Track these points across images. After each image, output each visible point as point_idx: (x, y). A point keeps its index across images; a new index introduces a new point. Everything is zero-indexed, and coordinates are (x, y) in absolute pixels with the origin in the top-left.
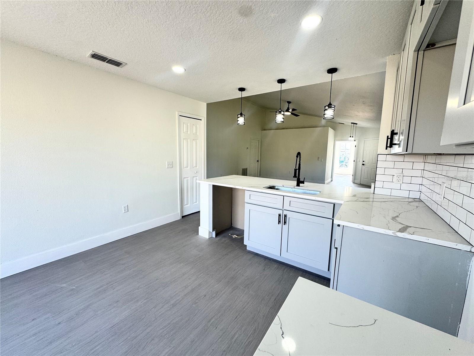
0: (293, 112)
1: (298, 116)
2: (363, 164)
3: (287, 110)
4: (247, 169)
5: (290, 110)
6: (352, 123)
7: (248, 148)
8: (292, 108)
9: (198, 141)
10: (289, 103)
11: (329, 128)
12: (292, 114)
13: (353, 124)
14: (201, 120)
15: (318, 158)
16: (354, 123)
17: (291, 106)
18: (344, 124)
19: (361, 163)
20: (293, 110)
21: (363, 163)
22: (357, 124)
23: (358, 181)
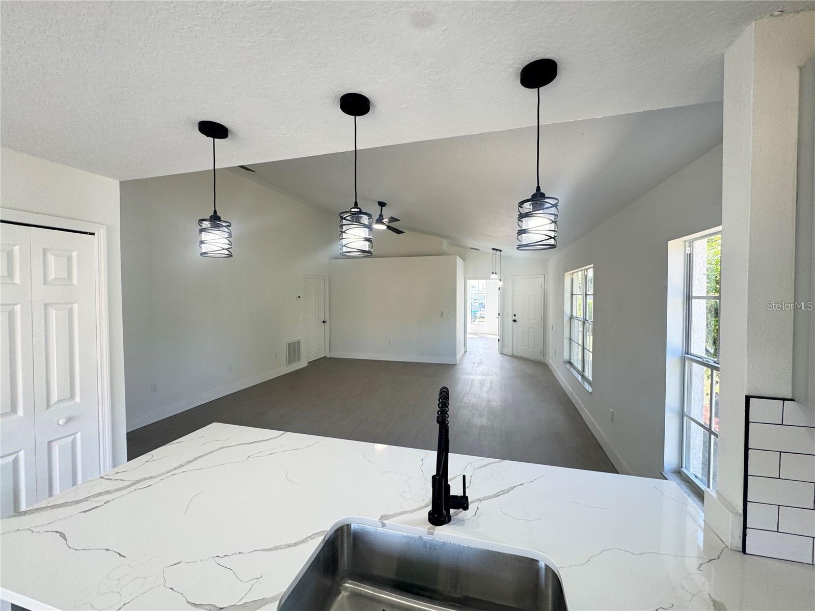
0: (393, 225)
1: (403, 232)
2: (515, 321)
3: (380, 221)
4: (299, 342)
5: (385, 220)
6: (493, 249)
7: (299, 297)
8: (390, 216)
9: (75, 306)
10: (382, 204)
11: (457, 257)
12: (389, 227)
13: (494, 251)
14: (93, 234)
15: (442, 314)
16: (497, 250)
17: (387, 213)
18: (478, 250)
19: (511, 318)
20: (393, 220)
21: (515, 318)
22: (501, 251)
23: (508, 351)
